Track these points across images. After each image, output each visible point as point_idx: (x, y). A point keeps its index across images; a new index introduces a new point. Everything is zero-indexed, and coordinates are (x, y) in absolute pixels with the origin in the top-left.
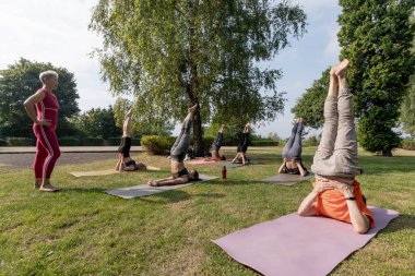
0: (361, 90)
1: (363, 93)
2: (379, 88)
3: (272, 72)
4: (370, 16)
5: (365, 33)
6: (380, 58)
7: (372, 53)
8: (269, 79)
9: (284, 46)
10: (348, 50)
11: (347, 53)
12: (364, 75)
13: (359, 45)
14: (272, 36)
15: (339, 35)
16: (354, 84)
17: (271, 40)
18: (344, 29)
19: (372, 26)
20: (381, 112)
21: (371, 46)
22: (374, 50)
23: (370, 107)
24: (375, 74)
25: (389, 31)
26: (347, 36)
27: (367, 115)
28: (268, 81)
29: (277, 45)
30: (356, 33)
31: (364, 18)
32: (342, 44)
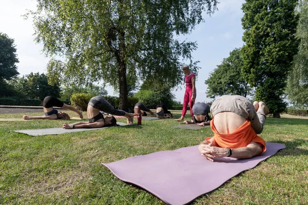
0: (258, 64)
1: (259, 67)
2: (271, 63)
3: (188, 44)
4: (266, 6)
5: (262, 19)
6: (272, 39)
7: (267, 35)
8: (186, 50)
9: (199, 22)
10: (249, 32)
11: (249, 35)
12: (261, 52)
13: (257, 28)
14: (190, 12)
15: (243, 20)
16: (253, 59)
17: (189, 17)
18: (246, 15)
19: (267, 14)
20: (272, 83)
21: (267, 29)
22: (268, 33)
23: (265, 78)
24: (269, 52)
25: (280, 19)
26: (249, 21)
27: (262, 84)
28: (186, 52)
29: (193, 21)
30: (255, 19)
31: (262, 7)
32: (245, 27)
